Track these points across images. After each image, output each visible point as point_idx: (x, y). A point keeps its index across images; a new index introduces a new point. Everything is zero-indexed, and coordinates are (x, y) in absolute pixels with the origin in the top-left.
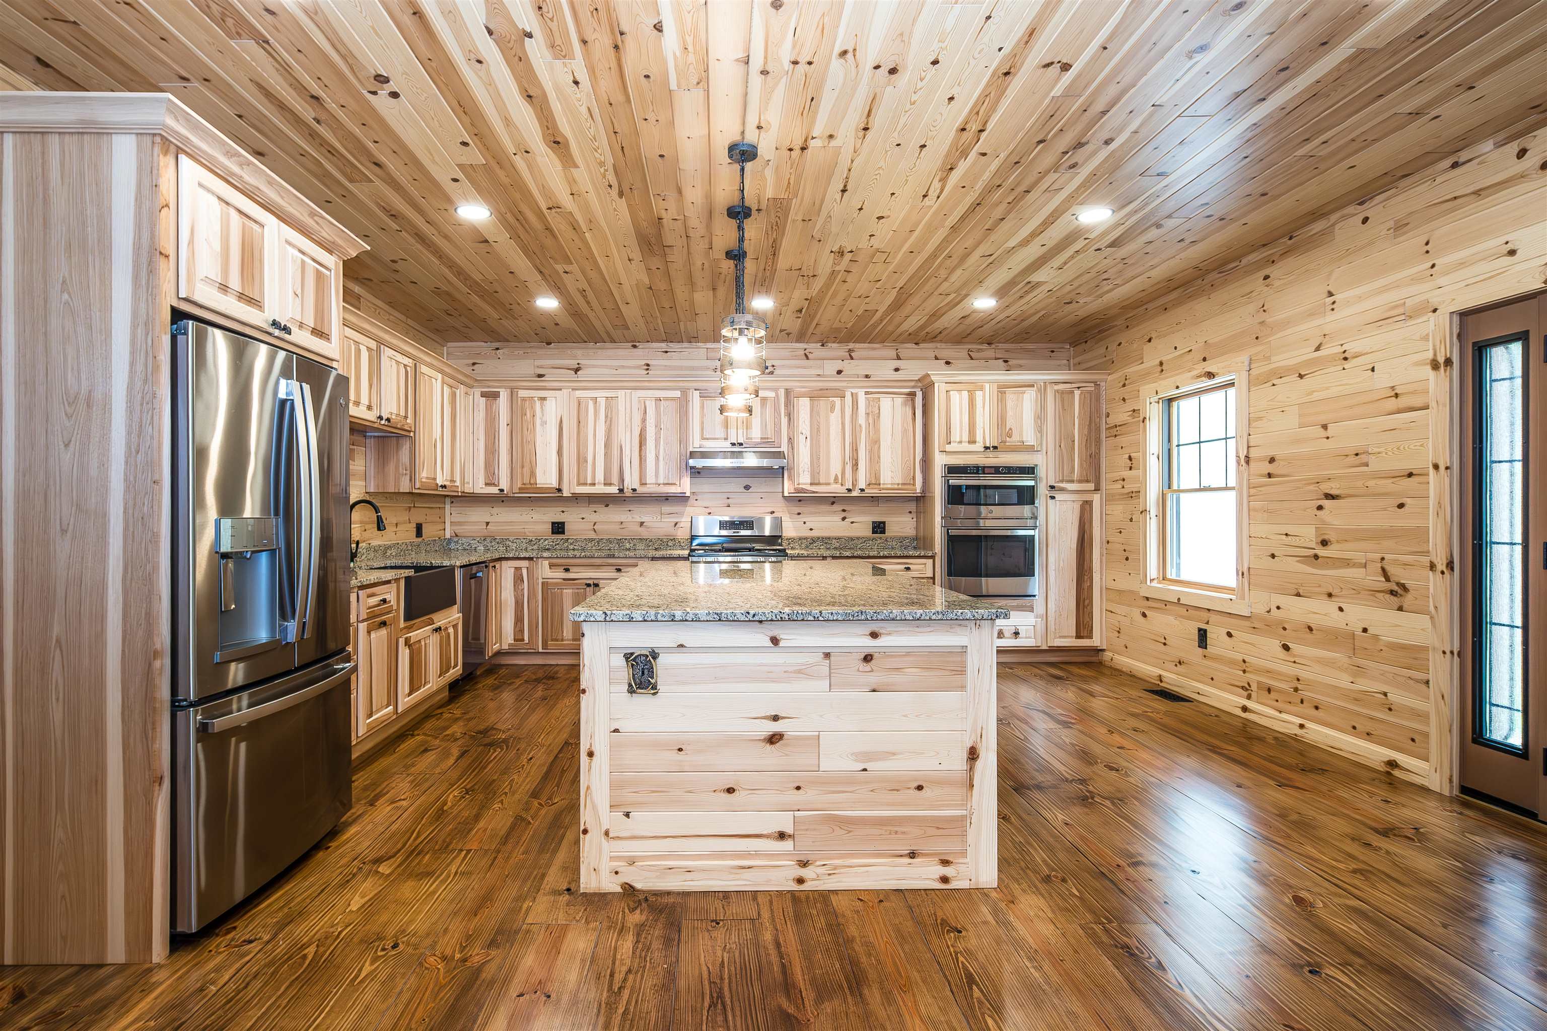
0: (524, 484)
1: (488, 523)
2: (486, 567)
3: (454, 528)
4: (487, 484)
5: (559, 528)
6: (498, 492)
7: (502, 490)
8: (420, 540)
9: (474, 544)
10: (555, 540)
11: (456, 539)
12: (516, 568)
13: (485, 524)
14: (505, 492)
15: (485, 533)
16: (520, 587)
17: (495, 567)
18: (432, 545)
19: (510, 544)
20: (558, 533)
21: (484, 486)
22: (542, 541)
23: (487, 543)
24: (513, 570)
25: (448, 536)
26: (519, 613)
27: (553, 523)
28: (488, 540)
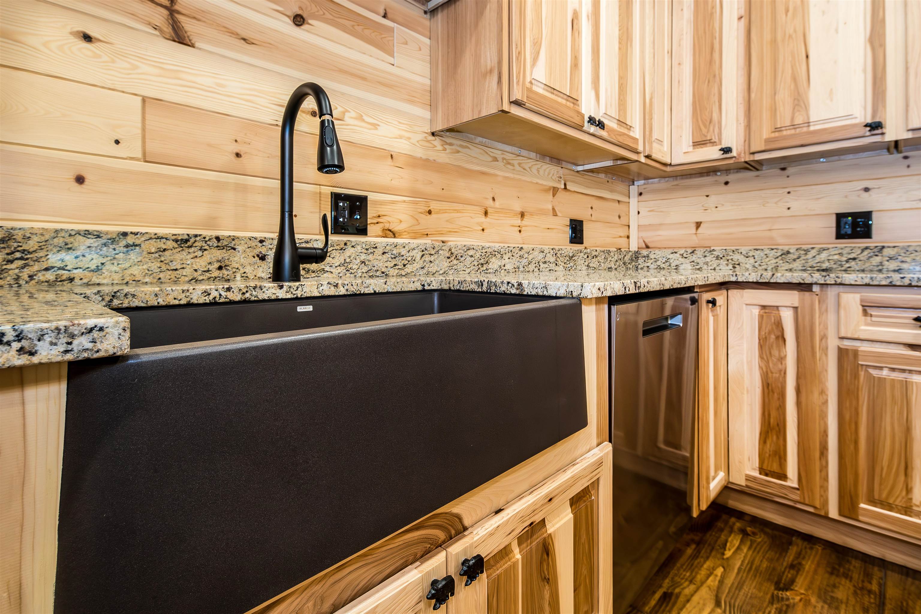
0: (777, 130)
1: (698, 225)
2: (694, 301)
3: (644, 234)
4: (697, 144)
5: (855, 225)
6: (718, 155)
7: (727, 150)
8: (577, 247)
9: (675, 259)
10: (848, 250)
11: (645, 252)
12: (764, 307)
13: (694, 226)
14: (734, 153)
15: (694, 241)
16: (775, 352)
17: (713, 302)
18: (601, 259)
19: (742, 259)
20: (855, 235)
21: (691, 149)
22: (813, 253)
23: (698, 257)
24: (756, 311)
25: (634, 247)
26: (774, 414)
27: (840, 217)
28: (699, 253)
